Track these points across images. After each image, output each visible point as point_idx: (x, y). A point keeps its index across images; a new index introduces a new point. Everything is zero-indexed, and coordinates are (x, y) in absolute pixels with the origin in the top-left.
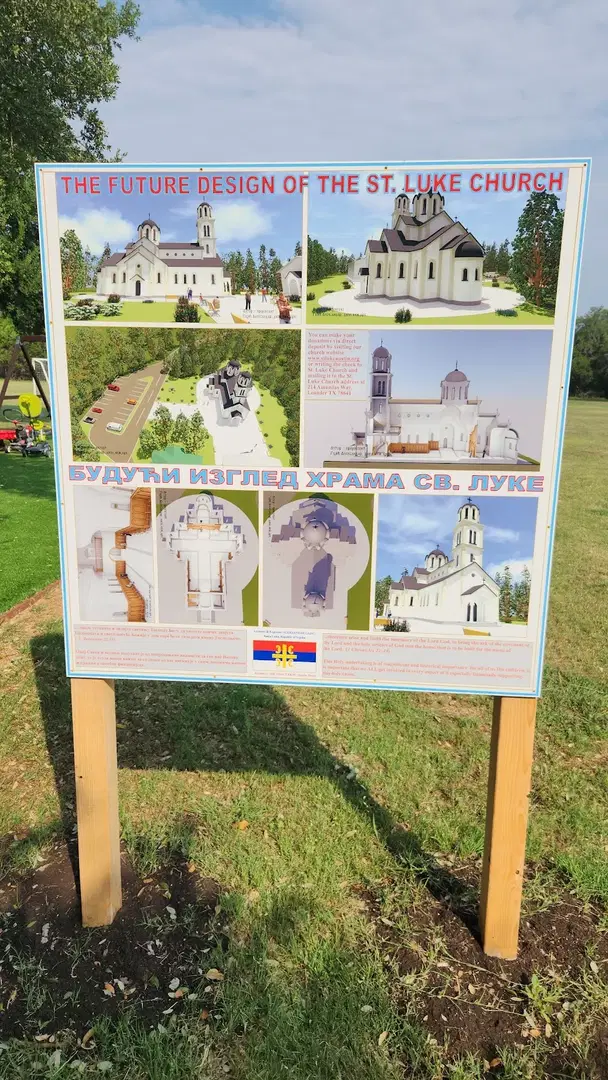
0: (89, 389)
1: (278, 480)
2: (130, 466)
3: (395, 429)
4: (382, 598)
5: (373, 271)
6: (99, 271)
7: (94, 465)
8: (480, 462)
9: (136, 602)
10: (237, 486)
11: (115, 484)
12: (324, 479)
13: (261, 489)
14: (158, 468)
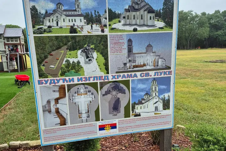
0: (43, 56)
1: (103, 78)
2: (58, 78)
3: (135, 61)
4: (133, 108)
5: (126, 18)
6: (44, 18)
7: (46, 79)
8: (156, 68)
9: (63, 119)
10: (91, 81)
11: (54, 84)
12: (116, 77)
13: (99, 81)
14: (67, 78)
